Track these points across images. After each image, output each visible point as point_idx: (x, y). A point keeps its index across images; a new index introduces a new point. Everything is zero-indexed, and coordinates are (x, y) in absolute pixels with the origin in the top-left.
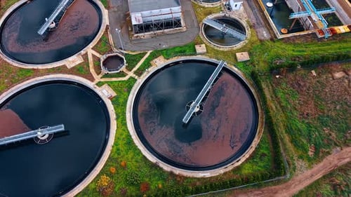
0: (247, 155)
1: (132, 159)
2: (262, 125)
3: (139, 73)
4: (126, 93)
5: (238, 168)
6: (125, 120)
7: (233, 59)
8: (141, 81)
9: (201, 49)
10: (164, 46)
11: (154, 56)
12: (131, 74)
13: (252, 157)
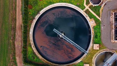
0: (35, 51)
1: (43, 3)
2: (47, 62)
3: (87, 12)
4: (76, 4)
5: (31, 46)
6: (62, 2)
7: (86, 62)
8: (82, 12)
9: (96, 47)
10: (102, 28)
11: (97, 21)
12: (87, 7)
13: (34, 53)
